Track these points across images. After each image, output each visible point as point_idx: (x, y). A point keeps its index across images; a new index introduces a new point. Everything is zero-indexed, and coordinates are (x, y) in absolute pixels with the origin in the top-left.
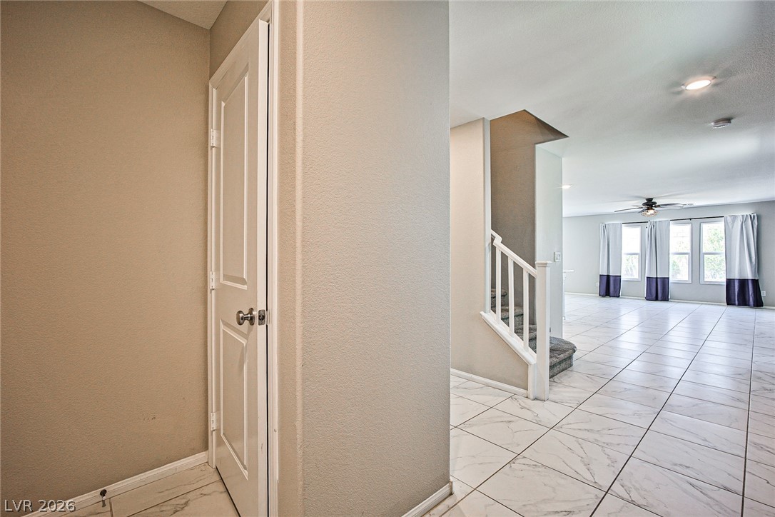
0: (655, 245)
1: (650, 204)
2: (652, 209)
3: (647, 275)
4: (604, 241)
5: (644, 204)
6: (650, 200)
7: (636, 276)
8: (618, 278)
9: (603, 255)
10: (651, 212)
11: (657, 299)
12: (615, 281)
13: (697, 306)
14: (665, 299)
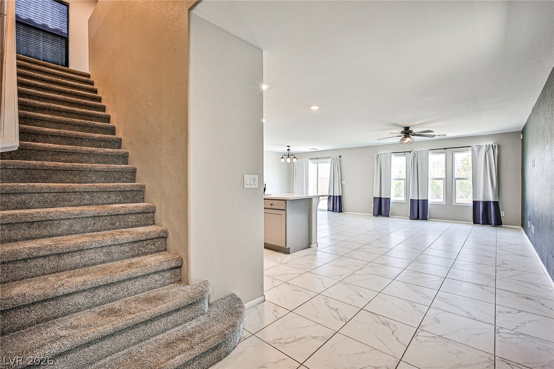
0: (417, 171)
1: (407, 132)
2: (409, 137)
3: (410, 198)
4: (377, 168)
5: (402, 133)
6: (407, 128)
7: (402, 199)
8: (388, 200)
9: (377, 181)
10: (408, 139)
11: (418, 218)
12: (385, 202)
13: (450, 224)
14: (425, 218)
